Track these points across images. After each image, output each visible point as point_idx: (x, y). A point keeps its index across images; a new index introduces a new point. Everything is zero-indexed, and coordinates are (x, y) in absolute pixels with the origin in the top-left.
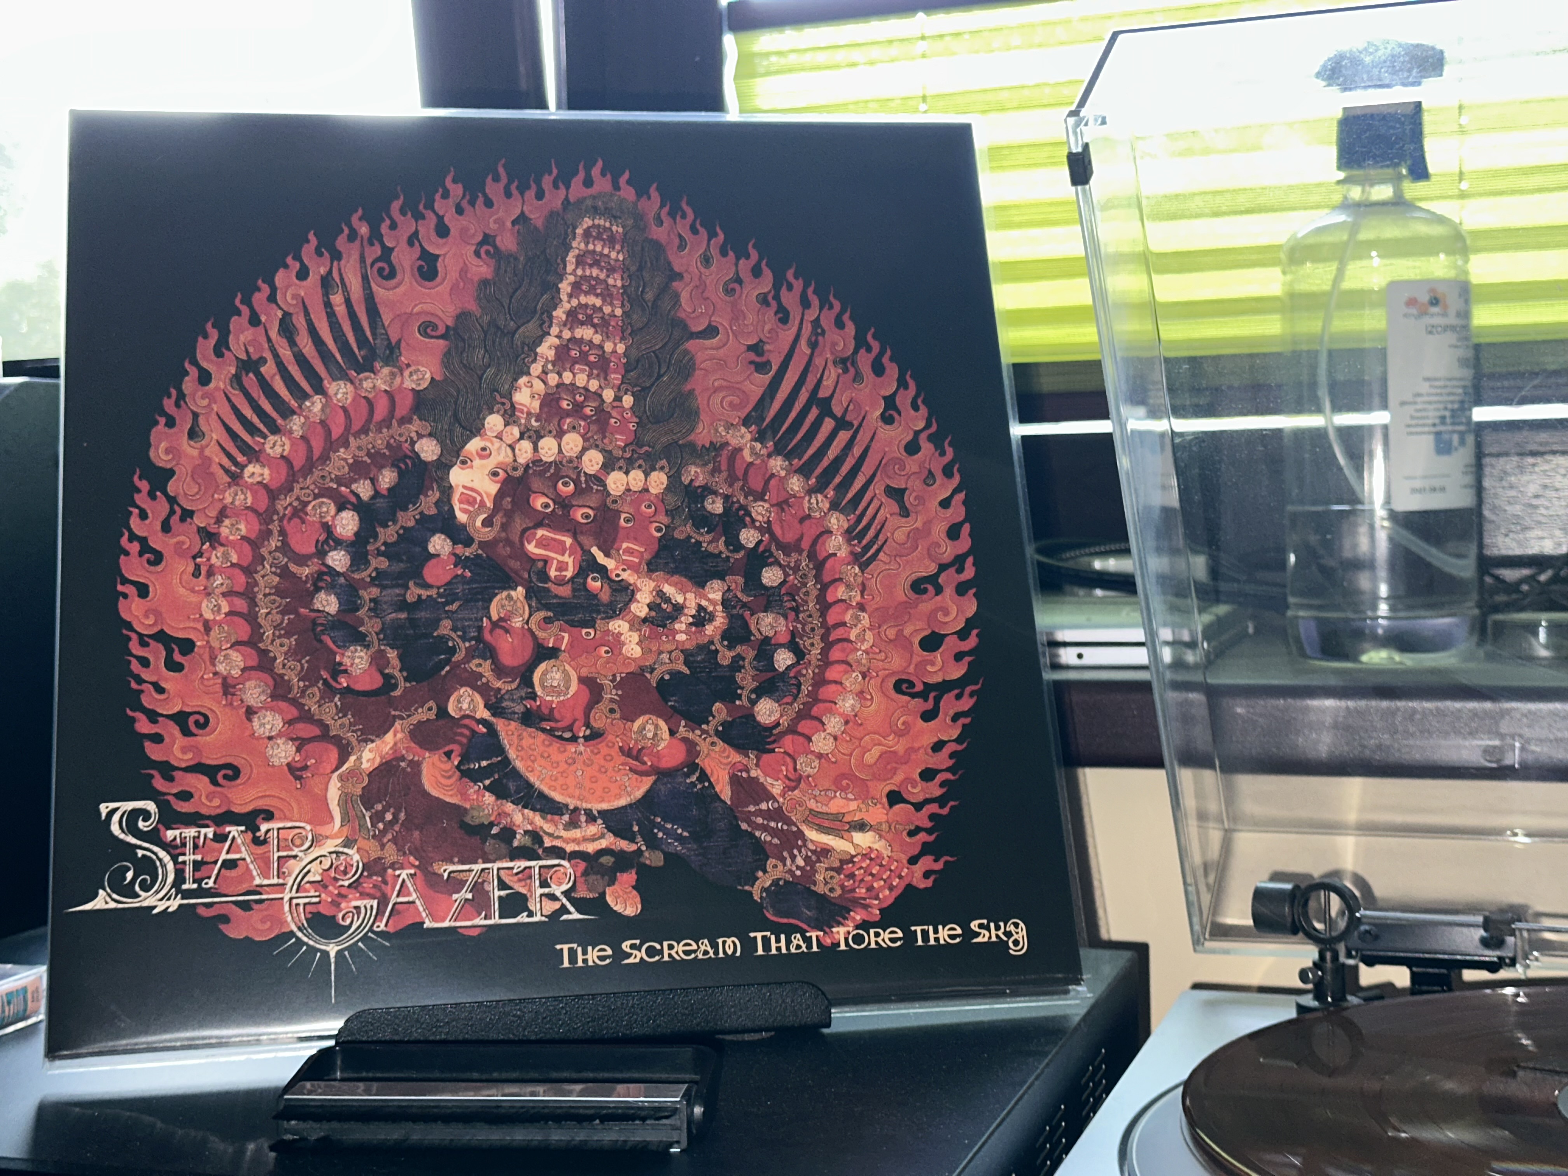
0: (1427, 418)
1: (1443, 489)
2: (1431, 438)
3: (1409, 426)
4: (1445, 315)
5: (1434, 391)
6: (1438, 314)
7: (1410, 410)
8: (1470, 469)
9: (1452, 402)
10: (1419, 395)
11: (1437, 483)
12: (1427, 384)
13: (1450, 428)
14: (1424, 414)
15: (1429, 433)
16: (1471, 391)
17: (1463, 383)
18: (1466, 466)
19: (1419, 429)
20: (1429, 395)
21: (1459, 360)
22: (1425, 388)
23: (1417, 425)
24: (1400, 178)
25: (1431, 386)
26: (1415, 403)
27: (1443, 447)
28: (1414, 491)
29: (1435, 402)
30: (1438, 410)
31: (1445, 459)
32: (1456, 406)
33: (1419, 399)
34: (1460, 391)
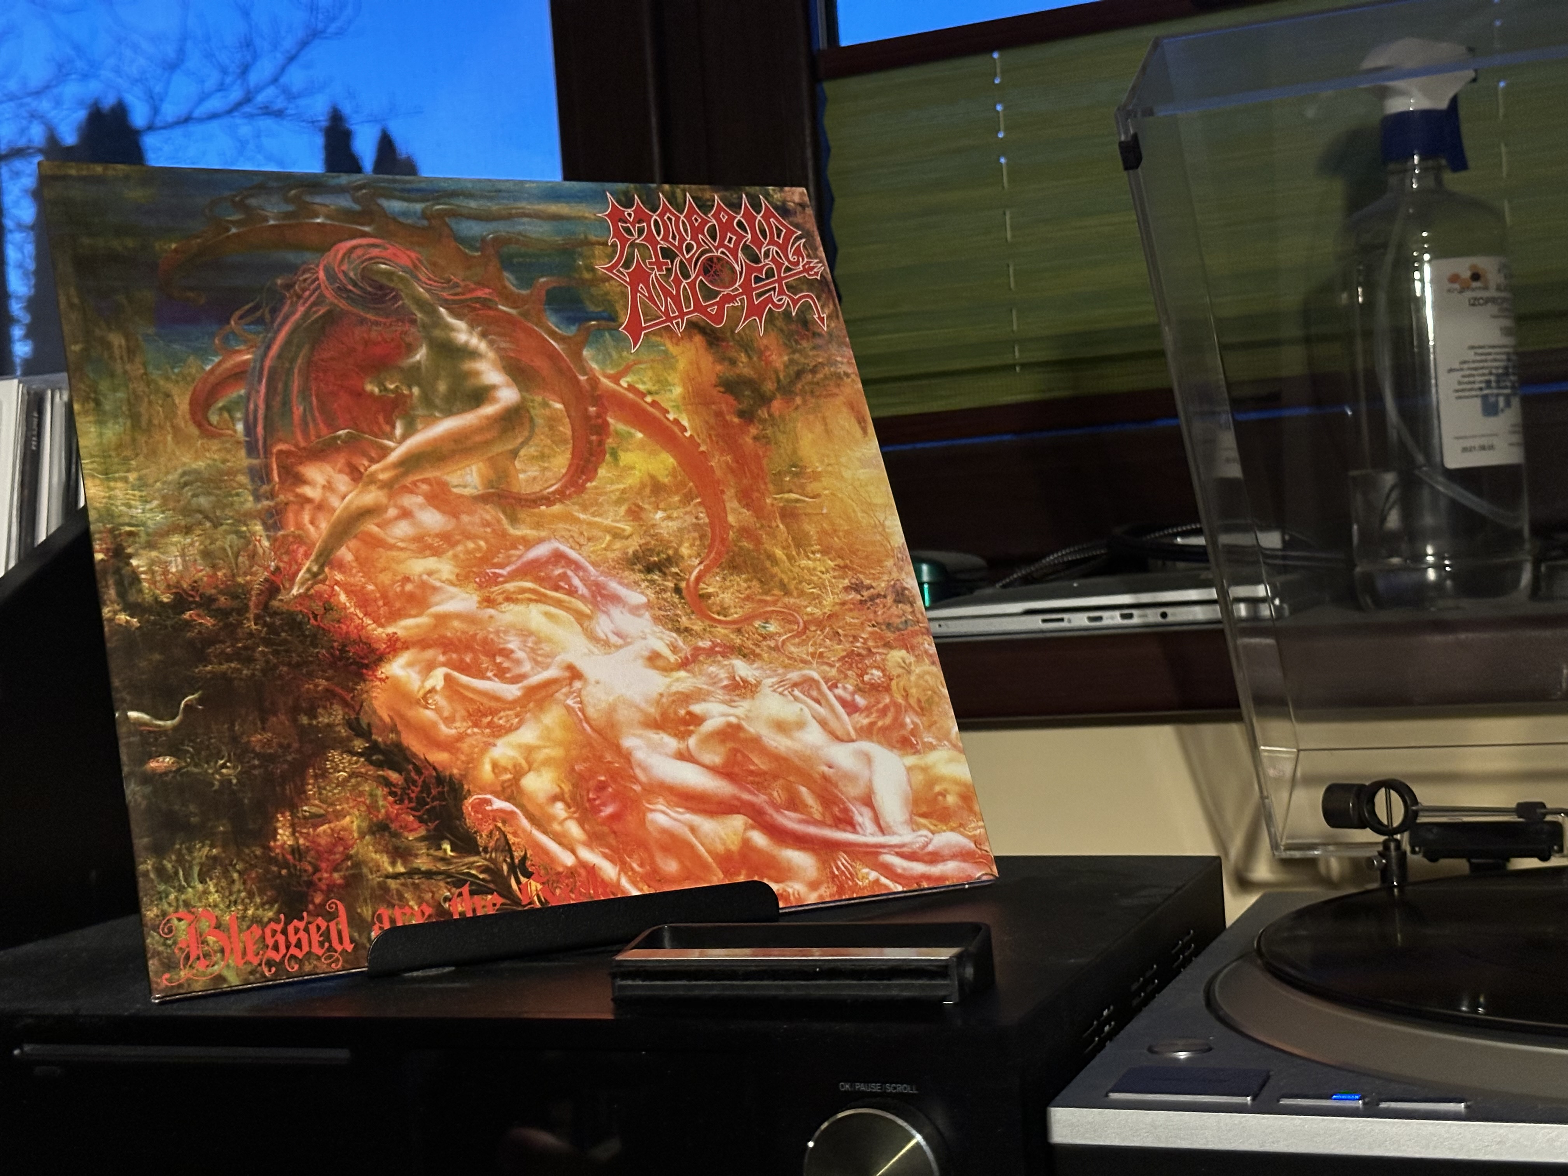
0: (1474, 382)
1: (1491, 447)
2: (1478, 402)
3: (1457, 391)
4: (1486, 288)
5: (1478, 358)
6: (1479, 288)
7: (1457, 376)
8: (1517, 429)
9: (1497, 368)
10: (1464, 362)
11: (1484, 441)
12: (1472, 352)
13: (1495, 391)
14: (1472, 379)
15: (1477, 396)
16: (1514, 357)
17: (1507, 350)
18: (1513, 426)
19: (1467, 394)
20: (1474, 362)
21: (1501, 329)
22: (1470, 355)
23: (1463, 390)
24: (1439, 169)
25: (1476, 354)
26: (1462, 370)
27: (1490, 409)
28: (1465, 450)
29: (1482, 368)
30: (1484, 375)
31: (1492, 420)
32: (1500, 371)
33: (1465, 366)
34: (1504, 357)
